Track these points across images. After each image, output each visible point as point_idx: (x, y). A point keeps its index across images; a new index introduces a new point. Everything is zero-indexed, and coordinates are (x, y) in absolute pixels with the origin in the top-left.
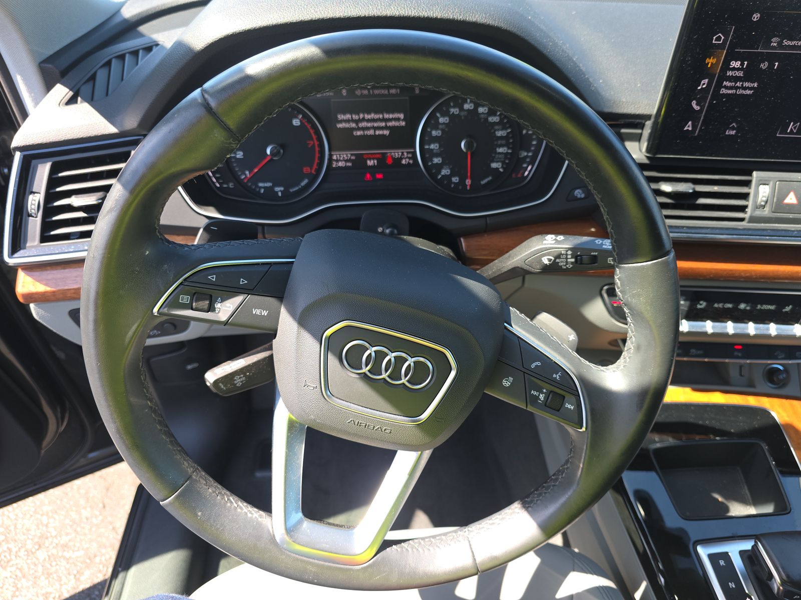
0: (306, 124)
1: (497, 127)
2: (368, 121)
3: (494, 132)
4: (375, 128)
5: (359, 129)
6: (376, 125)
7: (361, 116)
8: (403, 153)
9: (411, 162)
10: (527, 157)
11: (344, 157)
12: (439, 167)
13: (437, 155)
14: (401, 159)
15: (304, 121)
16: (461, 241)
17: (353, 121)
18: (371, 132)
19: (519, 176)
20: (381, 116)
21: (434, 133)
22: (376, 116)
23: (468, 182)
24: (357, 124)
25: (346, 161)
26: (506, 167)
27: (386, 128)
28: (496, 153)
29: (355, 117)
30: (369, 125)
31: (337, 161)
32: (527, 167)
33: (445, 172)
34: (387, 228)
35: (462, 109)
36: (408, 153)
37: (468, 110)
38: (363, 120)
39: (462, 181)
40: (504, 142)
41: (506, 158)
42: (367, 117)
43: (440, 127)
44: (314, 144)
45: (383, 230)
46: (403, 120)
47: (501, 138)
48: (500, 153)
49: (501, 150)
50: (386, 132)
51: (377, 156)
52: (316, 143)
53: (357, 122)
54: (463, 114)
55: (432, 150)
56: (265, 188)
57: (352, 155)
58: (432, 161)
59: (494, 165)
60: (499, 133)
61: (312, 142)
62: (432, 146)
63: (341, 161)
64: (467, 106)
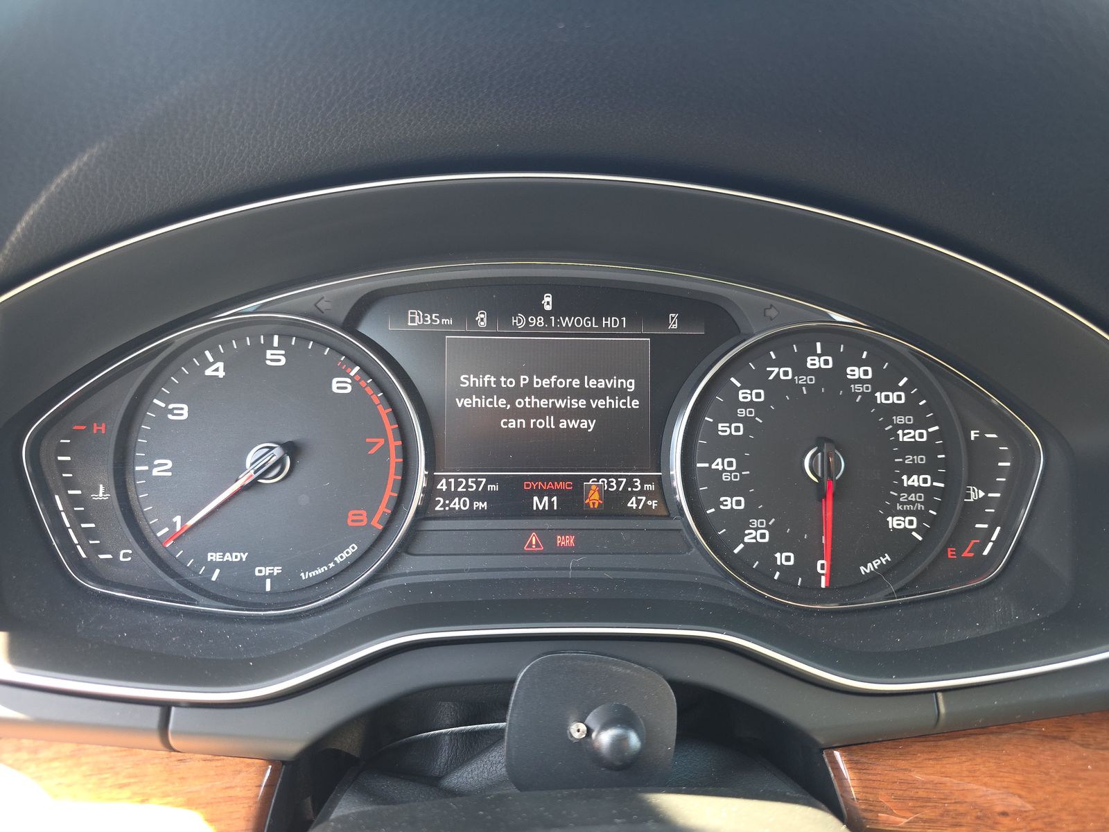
0: (368, 390)
1: (899, 420)
2: (542, 393)
3: (894, 432)
4: (559, 414)
5: (515, 413)
6: (560, 404)
7: (524, 380)
8: (630, 482)
9: (653, 504)
10: (985, 501)
11: (467, 486)
12: (739, 522)
13: (731, 489)
14: (627, 495)
15: (363, 383)
16: (834, 762)
17: (501, 392)
18: (547, 423)
19: (967, 554)
20: (576, 383)
21: (724, 429)
22: (563, 383)
23: (822, 566)
24: (511, 401)
25: (474, 496)
26: (930, 527)
27: (588, 413)
28: (901, 488)
29: (508, 382)
30: (543, 403)
31: (449, 495)
32: (990, 531)
33: (756, 534)
34: (605, 727)
35: (801, 369)
36: (644, 480)
37: (818, 372)
38: (529, 390)
39: (805, 565)
40: (921, 459)
41: (928, 503)
42: (538, 383)
43: (742, 413)
44: (386, 446)
45: (589, 731)
46: (633, 396)
47: (914, 448)
48: (912, 489)
49: (915, 481)
50: (588, 425)
51: (562, 485)
52: (395, 444)
53: (511, 395)
54: (802, 380)
55: (719, 473)
56: (222, 565)
57: (490, 480)
58: (717, 504)
59: (894, 522)
60: (906, 436)
61: (382, 441)
62: (718, 464)
63: (461, 495)
64: (813, 362)
